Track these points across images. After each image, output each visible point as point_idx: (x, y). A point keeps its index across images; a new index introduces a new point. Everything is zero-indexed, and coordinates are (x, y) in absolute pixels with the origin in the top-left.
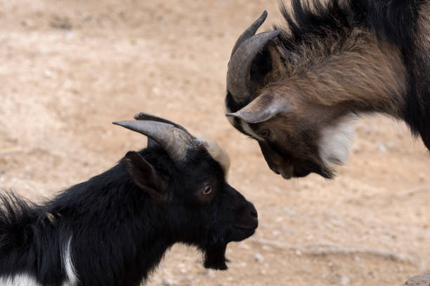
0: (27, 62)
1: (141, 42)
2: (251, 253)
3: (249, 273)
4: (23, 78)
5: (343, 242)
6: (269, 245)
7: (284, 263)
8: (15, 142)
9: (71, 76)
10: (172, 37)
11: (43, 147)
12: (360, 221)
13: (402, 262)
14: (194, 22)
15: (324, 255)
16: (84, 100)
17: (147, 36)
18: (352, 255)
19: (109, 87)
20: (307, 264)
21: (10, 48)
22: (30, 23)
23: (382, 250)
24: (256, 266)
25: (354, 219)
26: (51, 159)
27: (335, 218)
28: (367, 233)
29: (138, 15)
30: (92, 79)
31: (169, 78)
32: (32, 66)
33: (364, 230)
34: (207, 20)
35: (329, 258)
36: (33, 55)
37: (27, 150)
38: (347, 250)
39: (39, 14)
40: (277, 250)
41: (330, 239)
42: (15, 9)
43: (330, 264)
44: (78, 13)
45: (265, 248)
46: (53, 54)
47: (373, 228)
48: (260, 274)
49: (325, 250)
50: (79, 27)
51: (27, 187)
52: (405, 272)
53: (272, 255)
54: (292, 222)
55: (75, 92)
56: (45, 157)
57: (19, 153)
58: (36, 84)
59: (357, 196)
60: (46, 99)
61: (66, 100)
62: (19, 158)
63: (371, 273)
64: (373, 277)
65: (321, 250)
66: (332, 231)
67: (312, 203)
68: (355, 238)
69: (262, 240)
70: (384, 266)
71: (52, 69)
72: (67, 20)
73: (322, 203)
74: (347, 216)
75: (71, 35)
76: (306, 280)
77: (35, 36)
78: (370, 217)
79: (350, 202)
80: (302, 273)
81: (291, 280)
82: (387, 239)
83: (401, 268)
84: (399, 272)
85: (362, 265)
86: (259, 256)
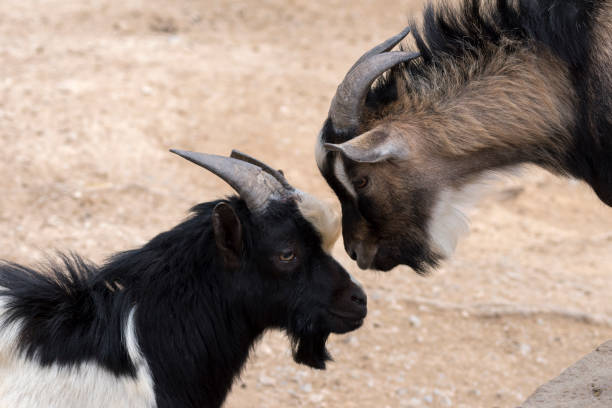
0: (120, 76)
1: (266, 49)
2: (404, 314)
3: (402, 341)
4: (115, 96)
5: (523, 300)
6: (427, 305)
7: (447, 327)
8: (104, 177)
9: (175, 92)
10: (305, 41)
11: (140, 183)
12: (544, 273)
13: (598, 325)
14: (333, 22)
15: (497, 316)
16: (193, 123)
17: (274, 41)
18: (533, 316)
19: (224, 106)
20: (476, 329)
21: (98, 58)
22: (124, 25)
23: (572, 310)
24: (411, 332)
25: (537, 270)
26: (150, 198)
27: (512, 269)
28: (553, 288)
29: (262, 14)
30: (202, 97)
31: (302, 94)
32: (127, 80)
33: (549, 284)
34: (349, 20)
35: (504, 320)
36: (128, 66)
37: (119, 187)
38: (527, 310)
39: (136, 15)
40: (439, 311)
41: (507, 297)
42: (104, 8)
43: (506, 328)
44: (186, 12)
45: (422, 308)
46: (153, 65)
47: (561, 281)
48: (416, 341)
49: (499, 310)
50: (187, 30)
51: (120, 234)
52: (601, 337)
53: (431, 318)
54: (457, 276)
55: (181, 113)
56: (142, 196)
57: (109, 191)
58: (131, 103)
59: (541, 241)
60: (144, 122)
61: (170, 123)
62: (110, 198)
63: (557, 340)
64: (561, 344)
65: (493, 310)
66: (509, 287)
67: (483, 251)
68: (538, 294)
69: (419, 299)
70: (575, 331)
71: (151, 84)
72: (171, 21)
73: (496, 251)
74: (527, 267)
75: (176, 41)
76: (475, 348)
77: (130, 43)
78: (557, 267)
79: (531, 249)
80: (469, 339)
81: (456, 349)
82: (579, 296)
83: (597, 333)
84: (594, 337)
85: (547, 329)
86: (415, 319)
